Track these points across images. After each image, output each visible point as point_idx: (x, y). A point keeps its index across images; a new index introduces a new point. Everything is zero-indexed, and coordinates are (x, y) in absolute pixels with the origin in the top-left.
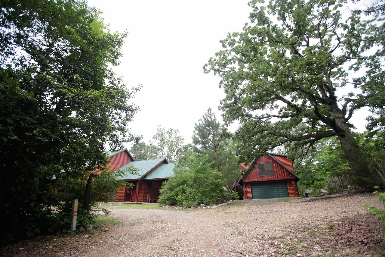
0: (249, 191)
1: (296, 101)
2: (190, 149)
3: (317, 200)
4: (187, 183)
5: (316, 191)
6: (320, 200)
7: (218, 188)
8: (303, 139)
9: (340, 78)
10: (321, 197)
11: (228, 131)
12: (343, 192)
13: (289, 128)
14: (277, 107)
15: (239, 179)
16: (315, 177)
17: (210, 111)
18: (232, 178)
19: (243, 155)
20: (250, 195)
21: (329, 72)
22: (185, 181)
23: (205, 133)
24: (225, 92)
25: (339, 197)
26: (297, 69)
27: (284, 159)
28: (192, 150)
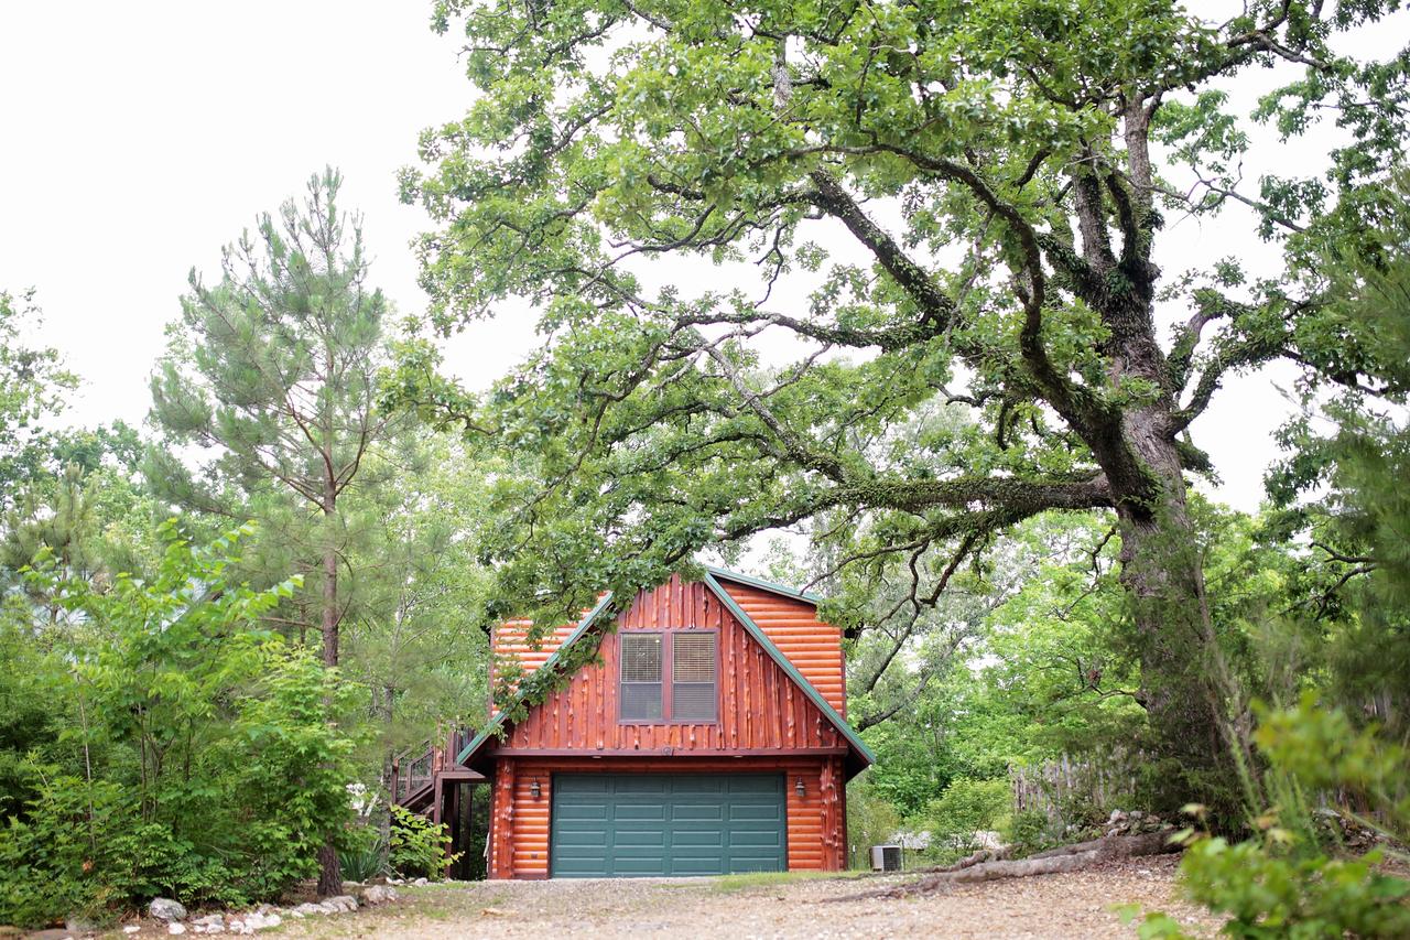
0: (535, 817)
1: (935, 247)
2: (122, 470)
3: (935, 886)
4: (53, 737)
5: (945, 837)
6: (948, 890)
7: (310, 785)
8: (927, 502)
9: (1203, 154)
10: (962, 873)
11: (444, 371)
12: (1079, 846)
13: (863, 418)
14: (812, 258)
15: (472, 735)
16: (960, 751)
17: (331, 196)
18: (427, 718)
19: (526, 558)
20: (534, 848)
21: (1148, 102)
22: (39, 720)
23: (262, 355)
24: (472, 73)
25: (1054, 872)
26: (970, 38)
27: (797, 618)
28: (138, 478)
